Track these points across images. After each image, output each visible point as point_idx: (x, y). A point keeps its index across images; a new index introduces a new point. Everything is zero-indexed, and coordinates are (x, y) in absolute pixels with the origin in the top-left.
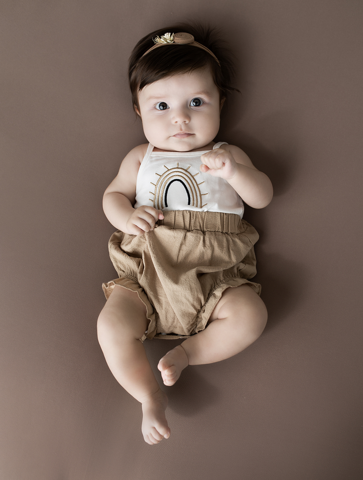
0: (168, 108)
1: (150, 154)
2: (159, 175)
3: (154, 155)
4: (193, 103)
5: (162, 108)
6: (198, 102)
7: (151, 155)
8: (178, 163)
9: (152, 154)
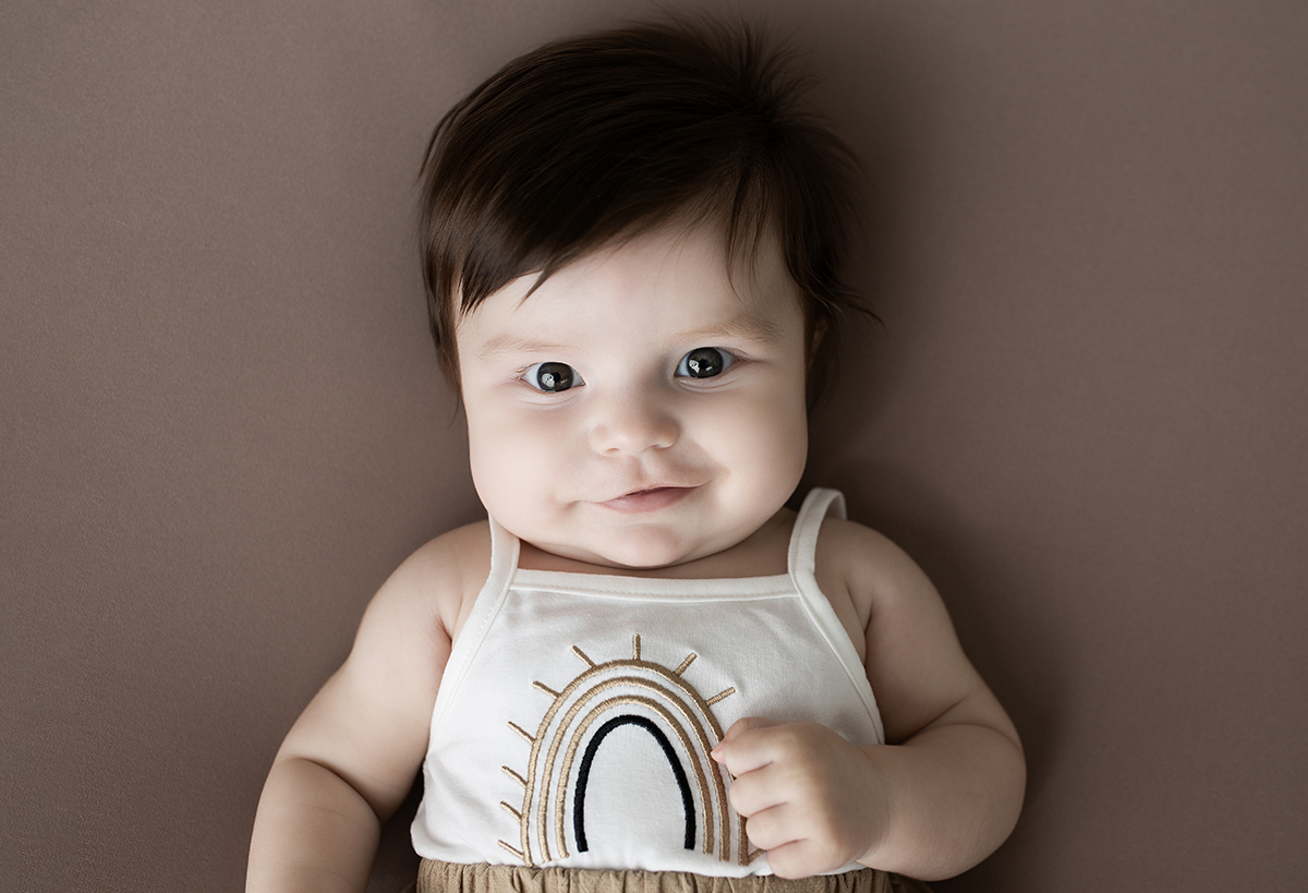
0: (575, 382)
1: (509, 580)
2: (550, 691)
3: (524, 585)
4: (692, 363)
5: (549, 380)
6: (710, 362)
7: (512, 583)
8: (638, 638)
9: (517, 580)
